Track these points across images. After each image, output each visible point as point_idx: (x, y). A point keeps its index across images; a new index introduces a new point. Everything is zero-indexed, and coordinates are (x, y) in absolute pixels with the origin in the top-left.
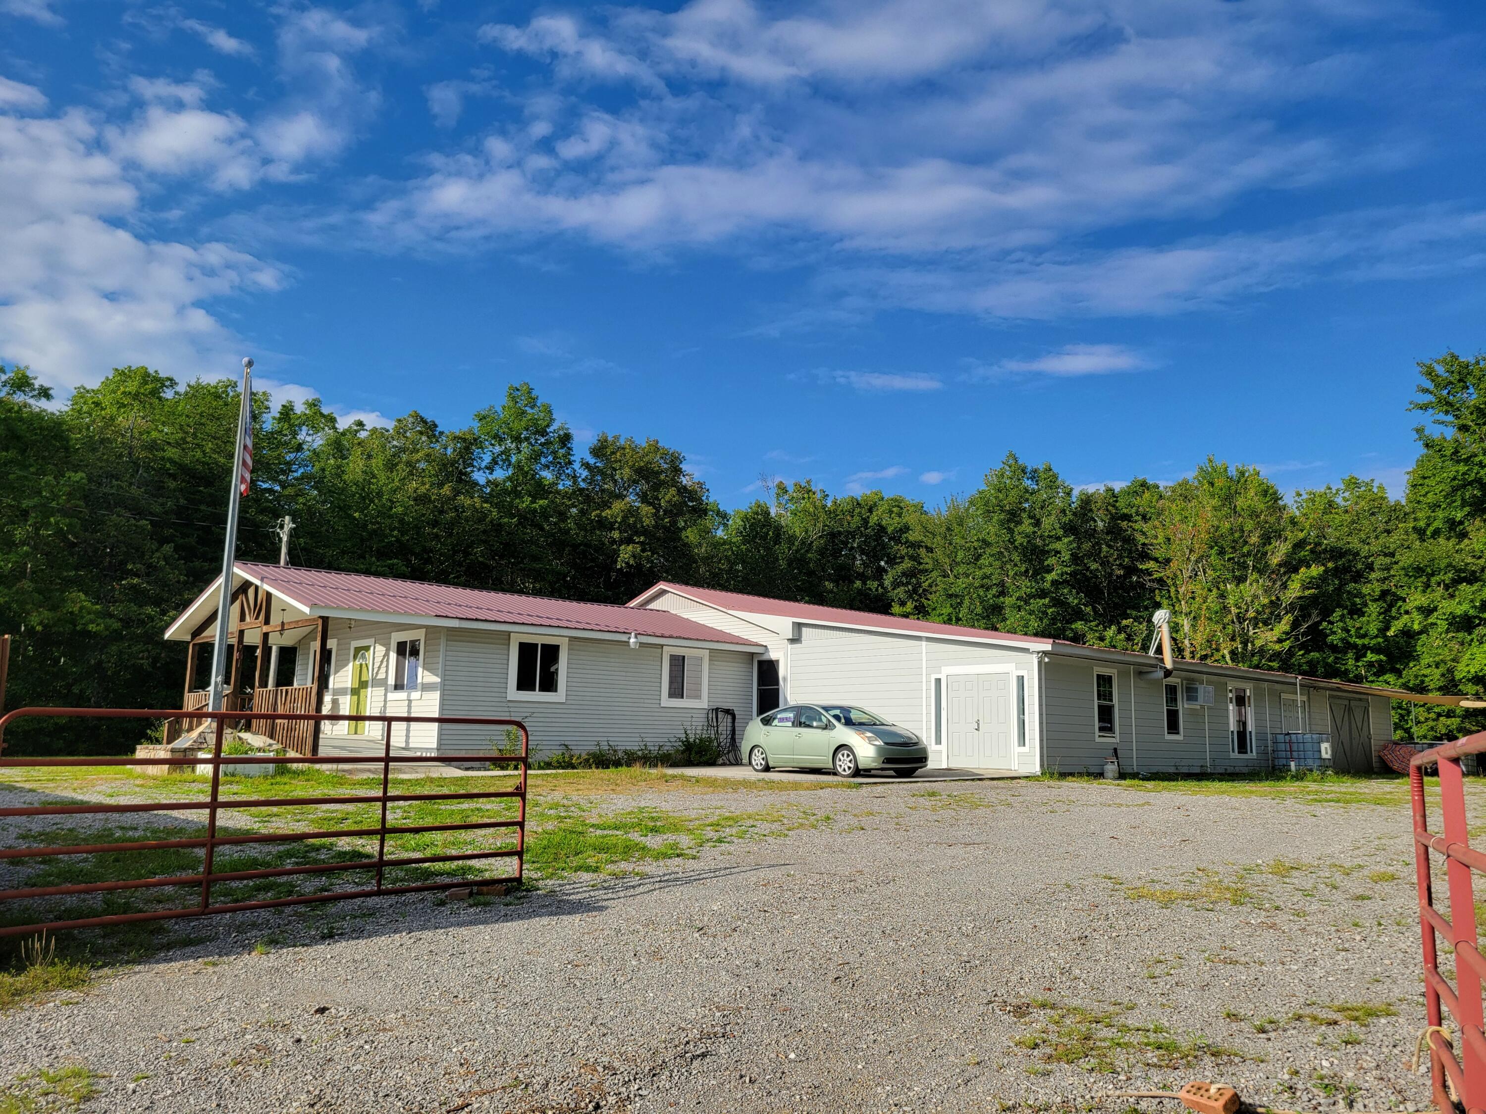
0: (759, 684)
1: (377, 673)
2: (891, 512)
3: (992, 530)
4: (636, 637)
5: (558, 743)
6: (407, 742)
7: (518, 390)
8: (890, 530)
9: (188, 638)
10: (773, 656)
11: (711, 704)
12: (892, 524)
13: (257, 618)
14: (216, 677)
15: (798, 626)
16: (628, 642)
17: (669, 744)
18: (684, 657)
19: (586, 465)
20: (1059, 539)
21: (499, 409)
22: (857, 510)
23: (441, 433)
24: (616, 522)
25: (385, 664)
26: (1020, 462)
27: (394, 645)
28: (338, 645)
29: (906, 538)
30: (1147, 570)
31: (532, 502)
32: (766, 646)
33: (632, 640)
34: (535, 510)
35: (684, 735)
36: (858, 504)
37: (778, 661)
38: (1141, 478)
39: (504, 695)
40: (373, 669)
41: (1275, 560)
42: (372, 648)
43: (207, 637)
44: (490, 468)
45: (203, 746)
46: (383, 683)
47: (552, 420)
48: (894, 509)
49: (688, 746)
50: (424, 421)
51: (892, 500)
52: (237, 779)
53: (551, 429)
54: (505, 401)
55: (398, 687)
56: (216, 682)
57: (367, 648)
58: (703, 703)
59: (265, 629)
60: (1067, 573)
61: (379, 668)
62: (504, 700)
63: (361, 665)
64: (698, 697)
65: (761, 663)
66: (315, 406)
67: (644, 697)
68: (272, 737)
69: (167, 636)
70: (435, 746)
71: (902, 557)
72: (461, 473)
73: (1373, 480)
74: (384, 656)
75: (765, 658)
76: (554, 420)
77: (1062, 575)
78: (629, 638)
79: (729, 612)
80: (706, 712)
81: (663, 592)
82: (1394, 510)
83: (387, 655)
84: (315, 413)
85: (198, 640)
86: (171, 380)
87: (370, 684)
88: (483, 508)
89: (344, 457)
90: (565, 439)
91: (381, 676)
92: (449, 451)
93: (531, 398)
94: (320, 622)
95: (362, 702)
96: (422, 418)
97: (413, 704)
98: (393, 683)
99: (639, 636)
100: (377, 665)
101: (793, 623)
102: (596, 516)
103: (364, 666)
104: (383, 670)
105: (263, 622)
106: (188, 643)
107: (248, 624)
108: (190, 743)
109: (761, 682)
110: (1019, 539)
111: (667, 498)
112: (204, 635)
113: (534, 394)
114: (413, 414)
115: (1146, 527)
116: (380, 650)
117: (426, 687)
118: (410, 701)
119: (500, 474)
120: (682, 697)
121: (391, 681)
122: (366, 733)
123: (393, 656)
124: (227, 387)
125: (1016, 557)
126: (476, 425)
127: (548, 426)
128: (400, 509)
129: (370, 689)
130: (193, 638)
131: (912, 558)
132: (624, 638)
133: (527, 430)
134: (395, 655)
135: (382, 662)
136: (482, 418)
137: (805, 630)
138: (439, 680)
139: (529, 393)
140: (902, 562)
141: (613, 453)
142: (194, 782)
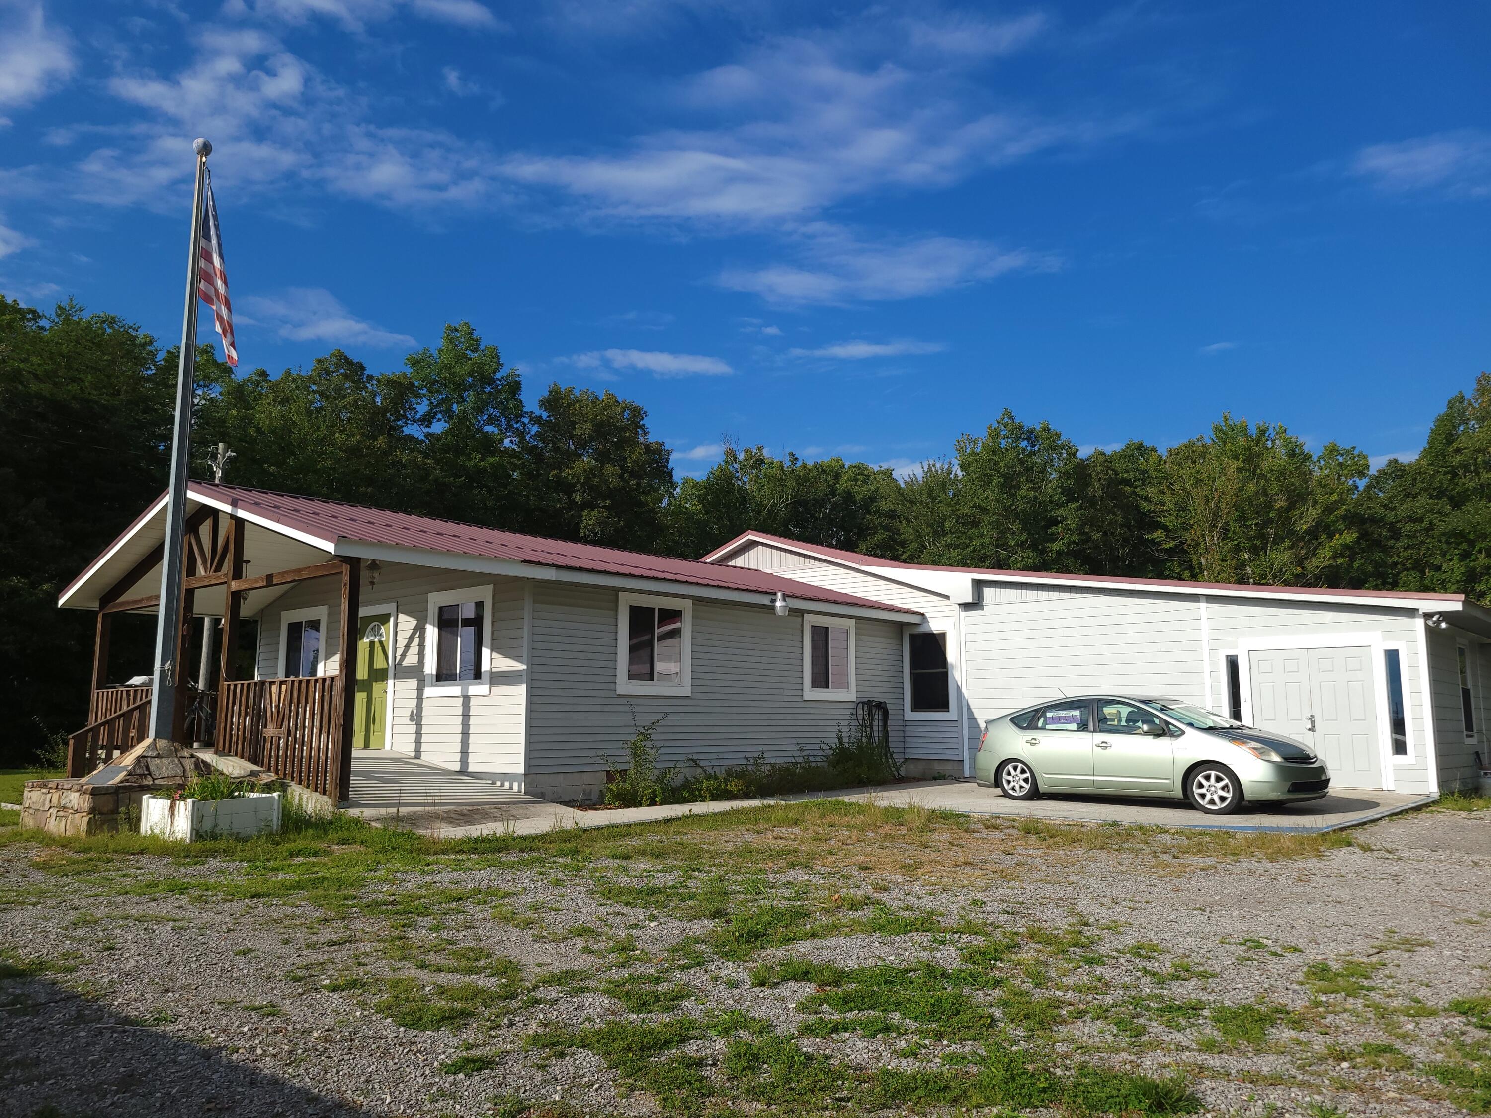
0: (914, 665)
1: (404, 655)
2: (857, 480)
3: (990, 495)
4: (784, 600)
5: (683, 757)
6: (464, 761)
7: (457, 331)
8: (858, 498)
9: (95, 605)
10: (935, 626)
11: (860, 695)
12: (861, 492)
13: (218, 569)
14: (163, 663)
15: (978, 585)
16: (773, 608)
17: (820, 753)
18: (827, 628)
19: (538, 420)
20: (1060, 505)
21: (435, 353)
22: (823, 477)
23: (370, 377)
24: (578, 482)
25: (416, 641)
26: (1017, 421)
27: (432, 613)
28: (329, 614)
29: (876, 507)
30: (1153, 540)
31: (482, 460)
32: (923, 614)
33: (779, 604)
34: (484, 470)
35: (837, 741)
36: (823, 470)
37: (943, 635)
38: (1136, 441)
39: (612, 686)
40: (395, 650)
41: (1303, 526)
42: (392, 619)
43: (127, 603)
44: (427, 420)
45: (145, 782)
46: (417, 672)
47: (500, 365)
48: (859, 477)
49: (842, 756)
50: (348, 361)
51: (855, 467)
52: (221, 844)
53: (498, 376)
54: (441, 343)
55: (444, 675)
56: (162, 671)
57: (384, 619)
58: (850, 695)
59: (235, 586)
60: (1074, 542)
61: (407, 647)
62: (611, 694)
63: (372, 644)
64: (845, 685)
65: (914, 638)
66: (207, 352)
67: (785, 686)
68: (254, 759)
69: (61, 602)
70: (521, 769)
71: (875, 528)
72: (391, 428)
73: (1354, 448)
74: (415, 629)
75: (922, 630)
76: (502, 365)
77: (1069, 544)
78: (773, 601)
79: (864, 568)
80: (854, 706)
81: (753, 544)
82: (1420, 473)
83: (420, 629)
84: (208, 360)
85: (112, 609)
86: (34, 312)
87: (391, 673)
88: (425, 464)
89: (248, 407)
90: (515, 387)
91: (411, 659)
92: (378, 400)
93: (472, 339)
94: (346, 569)
95: (376, 702)
96: (346, 358)
97: (473, 702)
98: (435, 672)
99: (787, 599)
100: (401, 643)
101: (973, 580)
102: (555, 476)
103: (377, 645)
104: (414, 650)
105: (230, 575)
106: (96, 613)
107: (202, 579)
108: (122, 775)
109: (915, 663)
110: (1021, 506)
111: (634, 457)
112: (122, 599)
113: (475, 335)
114: (336, 353)
115: (1150, 491)
116: (407, 623)
117: (499, 679)
118: (466, 698)
119: (438, 428)
120: (827, 687)
121: (430, 667)
122: (388, 746)
123: (432, 632)
124: (104, 322)
125: (1016, 526)
126: (409, 371)
127: (494, 372)
128: (329, 463)
129: (390, 682)
130: (102, 607)
131: (886, 528)
132: (766, 600)
133: (471, 376)
134: (436, 630)
135: (411, 638)
136: (415, 363)
137: (987, 592)
138: (525, 667)
139: (470, 334)
140: (875, 533)
141: (569, 405)
142: (141, 853)
